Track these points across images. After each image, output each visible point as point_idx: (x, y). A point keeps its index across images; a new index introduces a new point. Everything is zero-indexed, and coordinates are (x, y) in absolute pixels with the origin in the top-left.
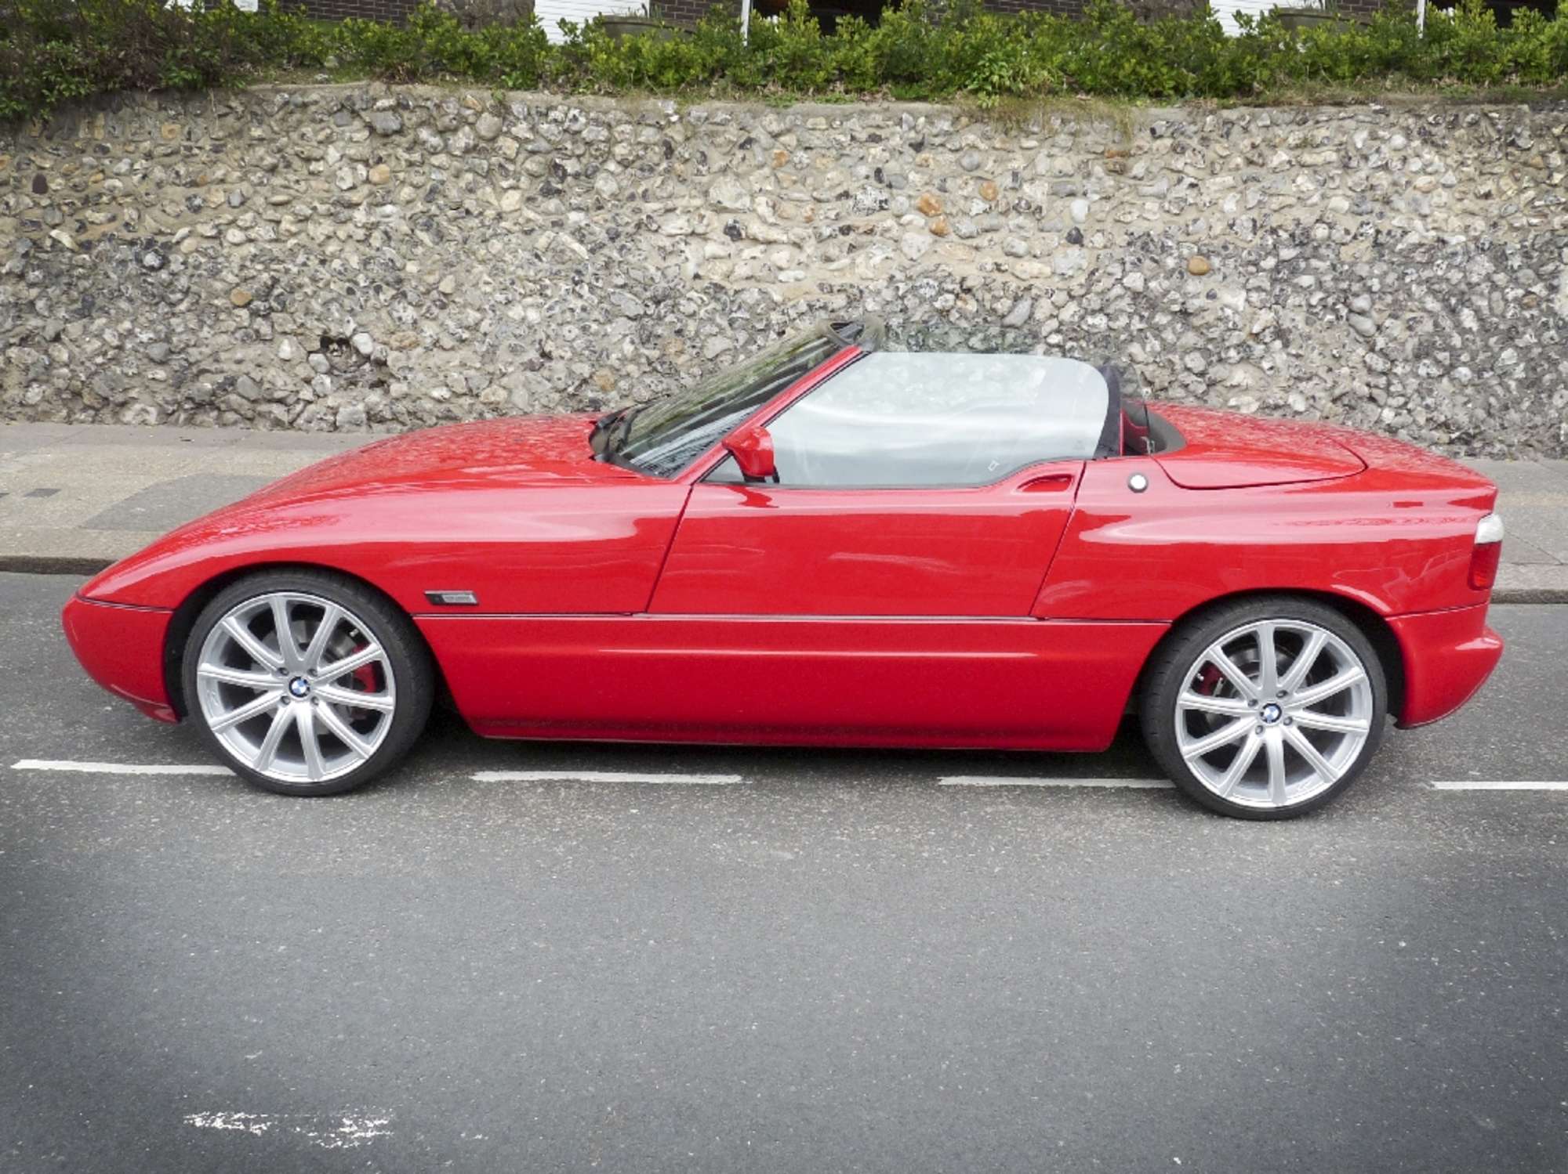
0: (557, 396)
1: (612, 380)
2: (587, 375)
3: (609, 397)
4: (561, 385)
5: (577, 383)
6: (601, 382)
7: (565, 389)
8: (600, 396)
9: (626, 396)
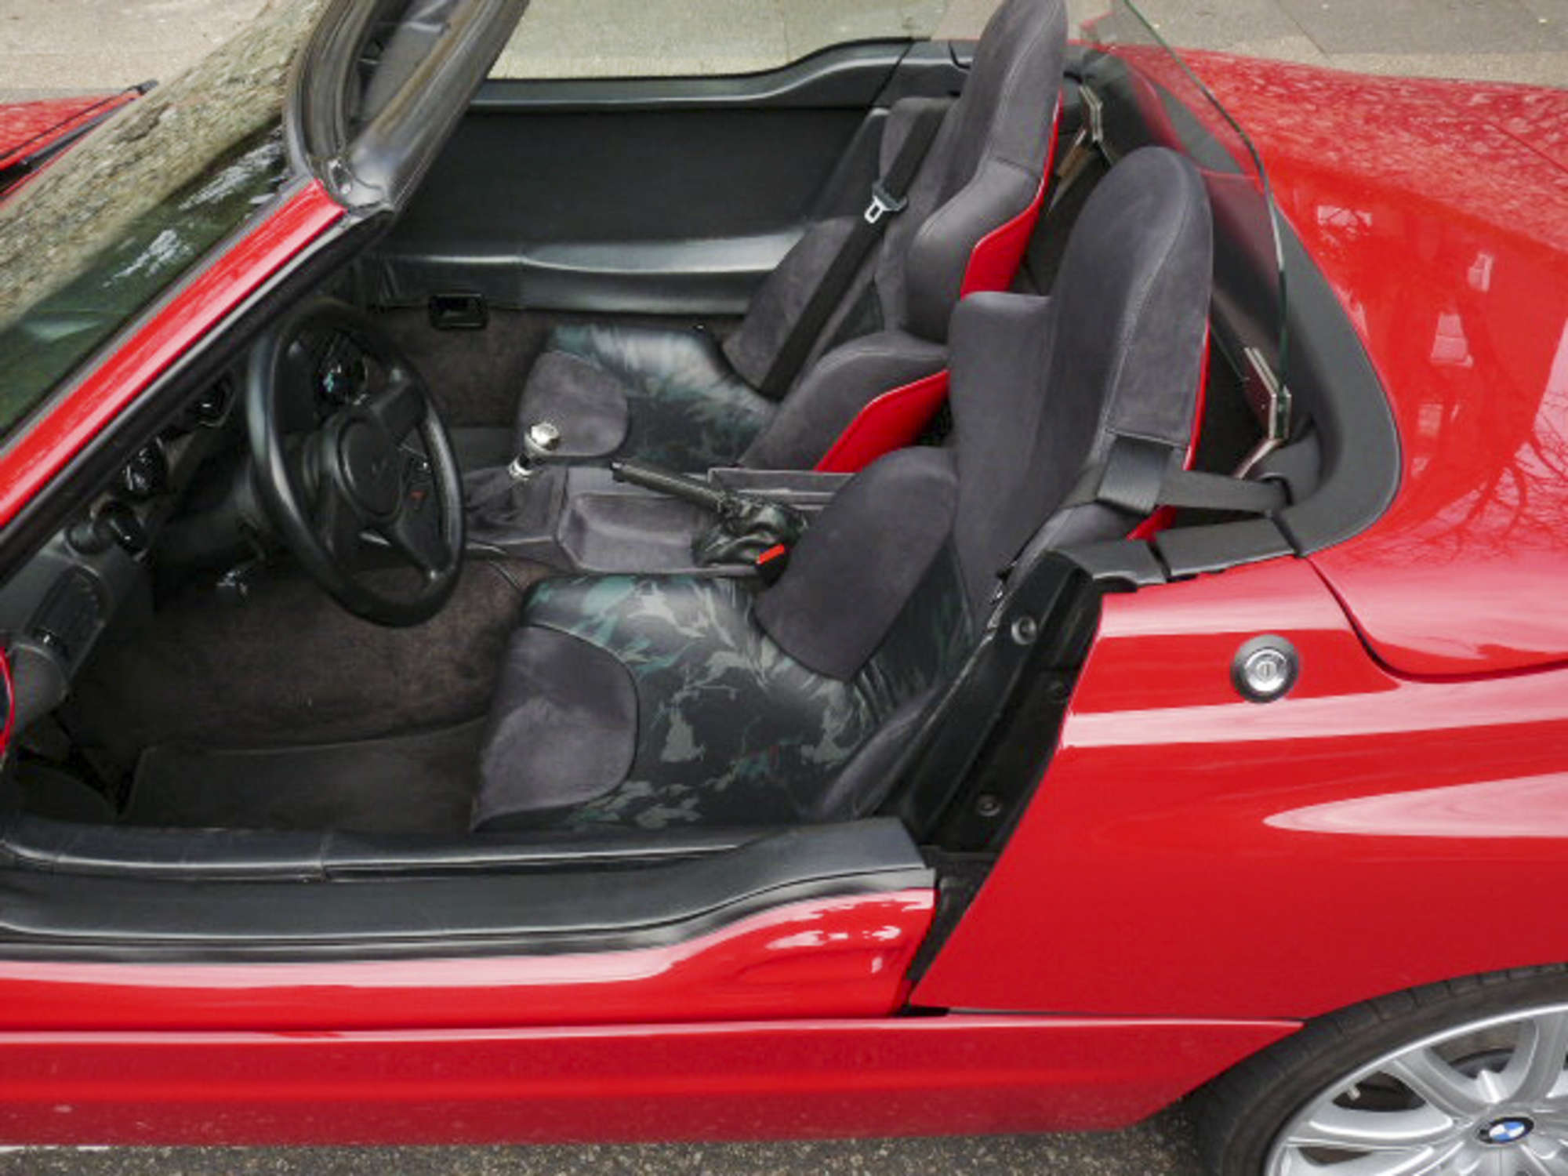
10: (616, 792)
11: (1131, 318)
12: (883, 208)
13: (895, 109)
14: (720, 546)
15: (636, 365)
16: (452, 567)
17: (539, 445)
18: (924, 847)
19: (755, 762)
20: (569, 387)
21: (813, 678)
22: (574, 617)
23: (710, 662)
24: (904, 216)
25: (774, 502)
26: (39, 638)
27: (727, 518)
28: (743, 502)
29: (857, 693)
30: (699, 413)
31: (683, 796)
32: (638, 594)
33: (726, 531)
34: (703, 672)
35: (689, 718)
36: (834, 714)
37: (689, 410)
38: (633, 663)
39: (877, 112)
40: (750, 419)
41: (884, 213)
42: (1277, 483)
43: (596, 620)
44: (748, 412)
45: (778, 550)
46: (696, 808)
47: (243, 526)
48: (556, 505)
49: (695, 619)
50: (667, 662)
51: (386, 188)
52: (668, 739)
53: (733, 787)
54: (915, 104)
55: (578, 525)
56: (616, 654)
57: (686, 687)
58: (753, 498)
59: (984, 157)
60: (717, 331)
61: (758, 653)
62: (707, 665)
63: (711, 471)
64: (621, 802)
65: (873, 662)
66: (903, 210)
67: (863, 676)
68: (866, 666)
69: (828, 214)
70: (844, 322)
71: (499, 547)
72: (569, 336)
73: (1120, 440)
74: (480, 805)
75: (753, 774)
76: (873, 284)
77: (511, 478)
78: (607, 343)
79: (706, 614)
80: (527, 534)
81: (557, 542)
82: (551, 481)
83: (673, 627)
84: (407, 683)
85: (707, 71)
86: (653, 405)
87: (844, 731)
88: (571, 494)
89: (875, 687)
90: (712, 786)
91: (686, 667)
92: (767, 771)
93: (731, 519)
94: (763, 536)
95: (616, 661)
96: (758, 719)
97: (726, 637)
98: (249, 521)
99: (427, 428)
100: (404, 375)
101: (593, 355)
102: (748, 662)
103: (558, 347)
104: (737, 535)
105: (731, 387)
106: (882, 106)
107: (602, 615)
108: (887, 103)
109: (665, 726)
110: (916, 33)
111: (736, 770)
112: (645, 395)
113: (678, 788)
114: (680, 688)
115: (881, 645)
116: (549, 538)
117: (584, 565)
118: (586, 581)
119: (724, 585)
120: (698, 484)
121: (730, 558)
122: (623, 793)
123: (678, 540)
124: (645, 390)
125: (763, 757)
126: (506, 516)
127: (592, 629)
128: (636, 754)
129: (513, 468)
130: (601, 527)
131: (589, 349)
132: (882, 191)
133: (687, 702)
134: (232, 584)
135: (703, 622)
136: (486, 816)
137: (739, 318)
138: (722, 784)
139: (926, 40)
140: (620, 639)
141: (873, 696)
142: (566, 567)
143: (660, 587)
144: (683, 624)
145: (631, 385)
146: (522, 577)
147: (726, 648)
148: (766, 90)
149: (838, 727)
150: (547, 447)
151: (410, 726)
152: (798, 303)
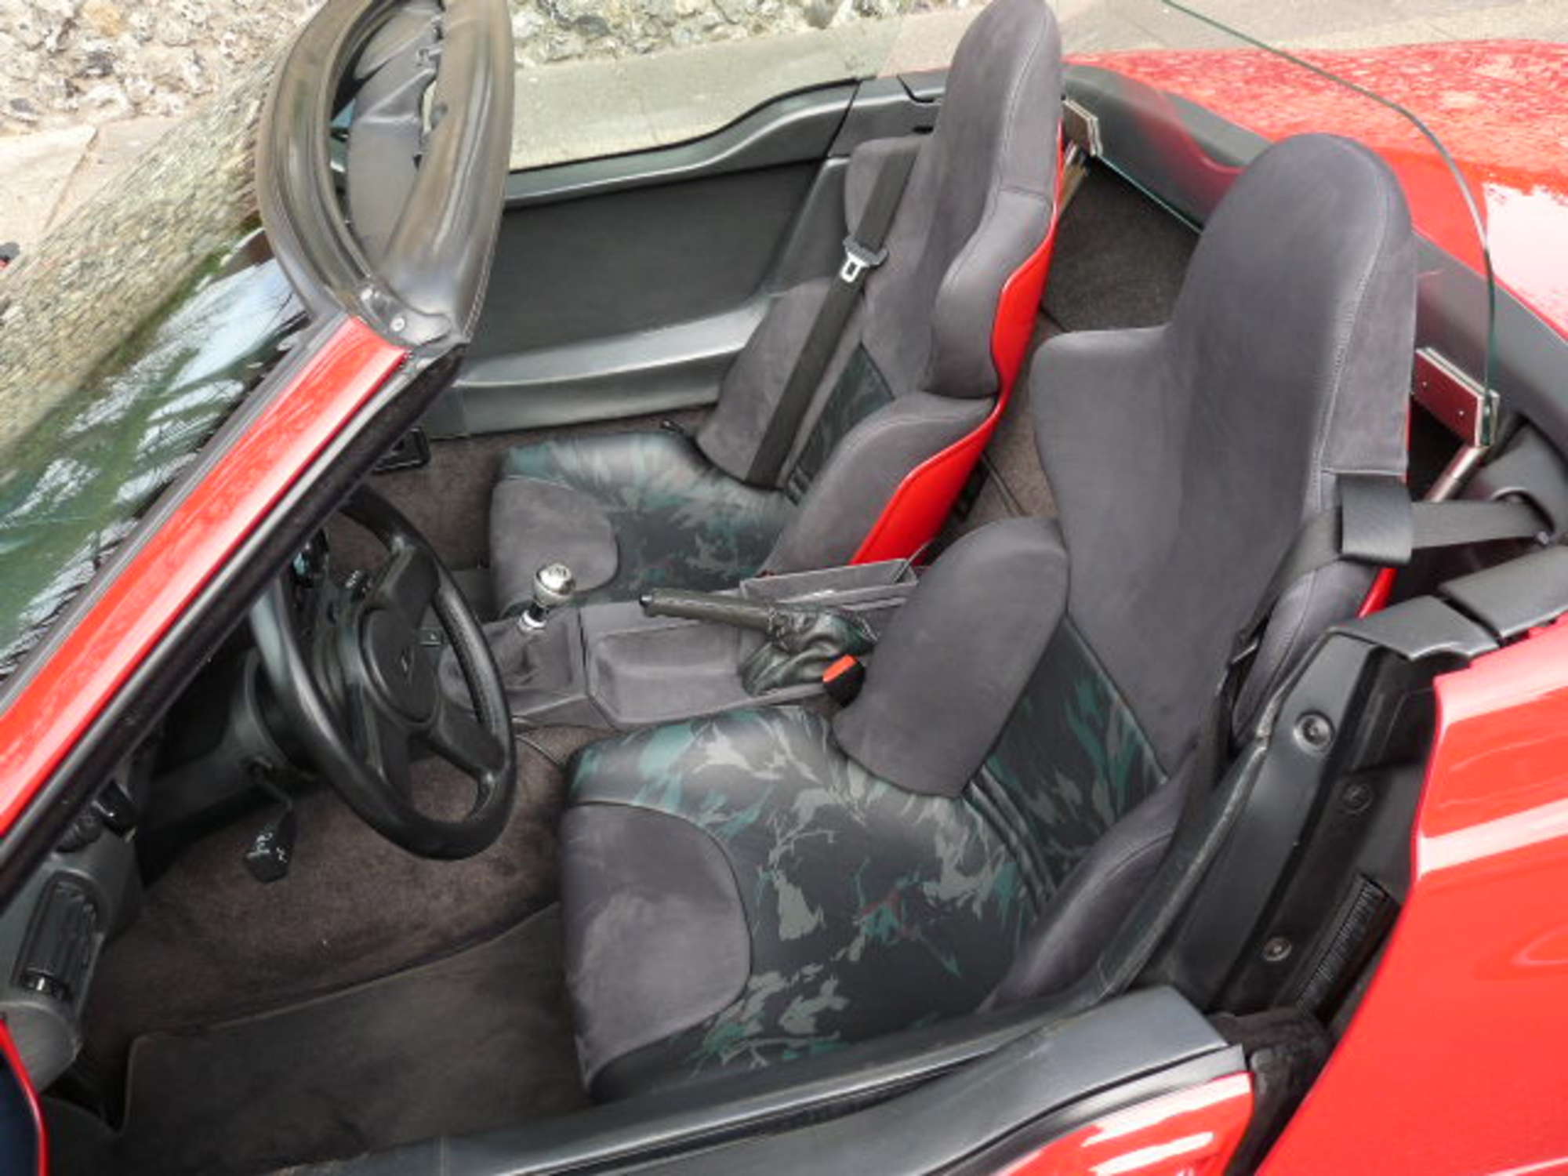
0: (32, 57)
1: (116, 16)
2: (68, 13)
3: (120, 44)
4: (34, 40)
5: (57, 30)
6: (97, 22)
7: (41, 44)
8: (103, 45)
9: (149, 39)
10: (745, 994)
11: (1343, 334)
12: (860, 264)
13: (855, 156)
14: (772, 672)
15: (607, 478)
16: (507, 764)
17: (554, 591)
18: (1213, 1017)
19: (878, 916)
20: (544, 515)
21: (912, 800)
22: (635, 784)
23: (797, 804)
24: (888, 268)
25: (830, 607)
26: (31, 985)
27: (775, 637)
28: (796, 615)
29: (970, 809)
30: (687, 517)
31: (821, 978)
32: (699, 744)
33: (778, 650)
34: (793, 819)
35: (793, 879)
36: (948, 839)
37: (677, 515)
38: (714, 826)
39: (831, 163)
40: (741, 514)
41: (863, 270)
42: (1515, 499)
43: (660, 784)
44: (738, 507)
45: (845, 664)
46: (838, 991)
47: (252, 767)
48: (576, 655)
49: (771, 759)
50: (751, 816)
51: (451, 315)
52: (780, 910)
53: (866, 951)
54: (880, 147)
55: (606, 671)
56: (692, 819)
57: (780, 842)
58: (804, 607)
59: (994, 189)
60: (687, 424)
61: (846, 785)
62: (793, 809)
63: (742, 584)
64: (755, 1005)
65: (984, 772)
66: (882, 264)
67: (975, 789)
68: (977, 776)
69: (792, 281)
70: (834, 393)
71: (524, 717)
72: (522, 457)
73: (1341, 479)
74: (588, 1045)
75: (883, 931)
76: (861, 346)
77: (523, 634)
78: (571, 458)
79: (782, 752)
80: (554, 696)
81: (591, 698)
82: (564, 628)
83: (747, 773)
84: (436, 896)
85: (571, 158)
86: (636, 518)
87: (965, 857)
88: (592, 637)
89: (994, 801)
90: (845, 957)
91: (772, 818)
92: (896, 923)
93: (782, 637)
94: (822, 648)
95: (694, 826)
96: (867, 860)
97: (807, 772)
98: (261, 760)
99: (441, 598)
100: (407, 543)
101: (559, 477)
102: (836, 795)
103: (517, 472)
104: (792, 653)
105: (713, 484)
106: (836, 156)
107: (666, 776)
108: (844, 152)
109: (772, 894)
110: (859, 74)
111: (864, 930)
112: (624, 510)
113: (811, 970)
114: (773, 845)
115: (993, 750)
116: (581, 696)
117: (625, 718)
118: (636, 738)
119: (794, 713)
120: (724, 602)
121: (790, 680)
122: (754, 992)
123: (719, 667)
124: (623, 503)
125: (886, 907)
126: (522, 679)
127: (660, 793)
128: (751, 939)
129: (526, 624)
130: (629, 671)
131: (552, 469)
132: (856, 246)
133: (786, 859)
134: (267, 851)
135: (779, 760)
136: (603, 1060)
137: (710, 407)
138: (855, 952)
139: (872, 78)
140: (692, 799)
141: (992, 810)
142: (604, 725)
143: (723, 730)
144: (759, 767)
145: (608, 501)
146: (558, 747)
147: (811, 785)
148: (708, 157)
149: (956, 853)
150: (562, 592)
151: (446, 945)
152: (777, 381)
